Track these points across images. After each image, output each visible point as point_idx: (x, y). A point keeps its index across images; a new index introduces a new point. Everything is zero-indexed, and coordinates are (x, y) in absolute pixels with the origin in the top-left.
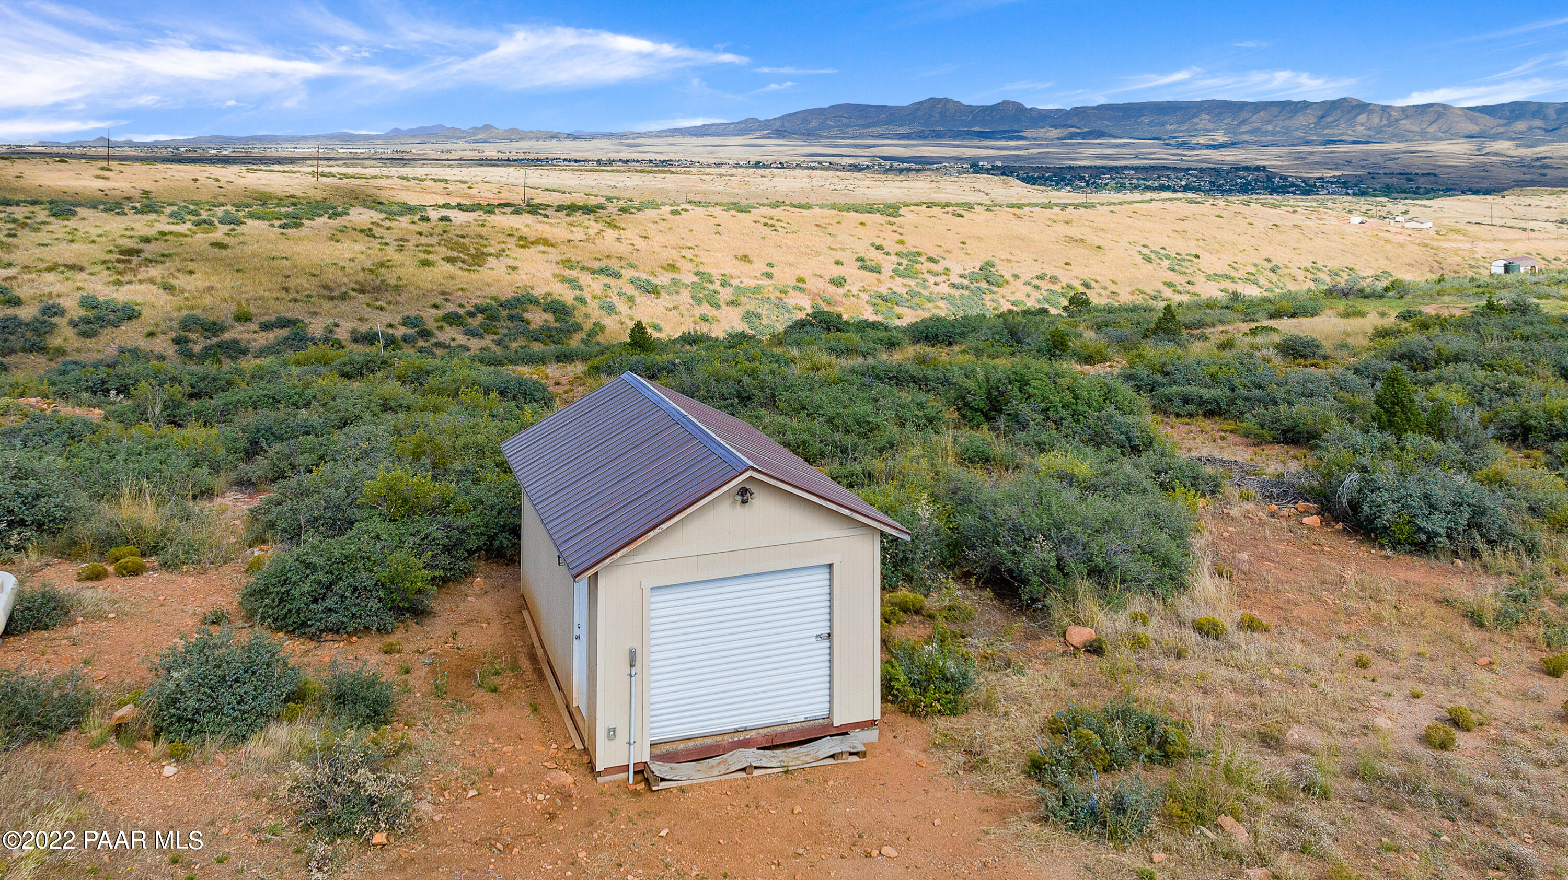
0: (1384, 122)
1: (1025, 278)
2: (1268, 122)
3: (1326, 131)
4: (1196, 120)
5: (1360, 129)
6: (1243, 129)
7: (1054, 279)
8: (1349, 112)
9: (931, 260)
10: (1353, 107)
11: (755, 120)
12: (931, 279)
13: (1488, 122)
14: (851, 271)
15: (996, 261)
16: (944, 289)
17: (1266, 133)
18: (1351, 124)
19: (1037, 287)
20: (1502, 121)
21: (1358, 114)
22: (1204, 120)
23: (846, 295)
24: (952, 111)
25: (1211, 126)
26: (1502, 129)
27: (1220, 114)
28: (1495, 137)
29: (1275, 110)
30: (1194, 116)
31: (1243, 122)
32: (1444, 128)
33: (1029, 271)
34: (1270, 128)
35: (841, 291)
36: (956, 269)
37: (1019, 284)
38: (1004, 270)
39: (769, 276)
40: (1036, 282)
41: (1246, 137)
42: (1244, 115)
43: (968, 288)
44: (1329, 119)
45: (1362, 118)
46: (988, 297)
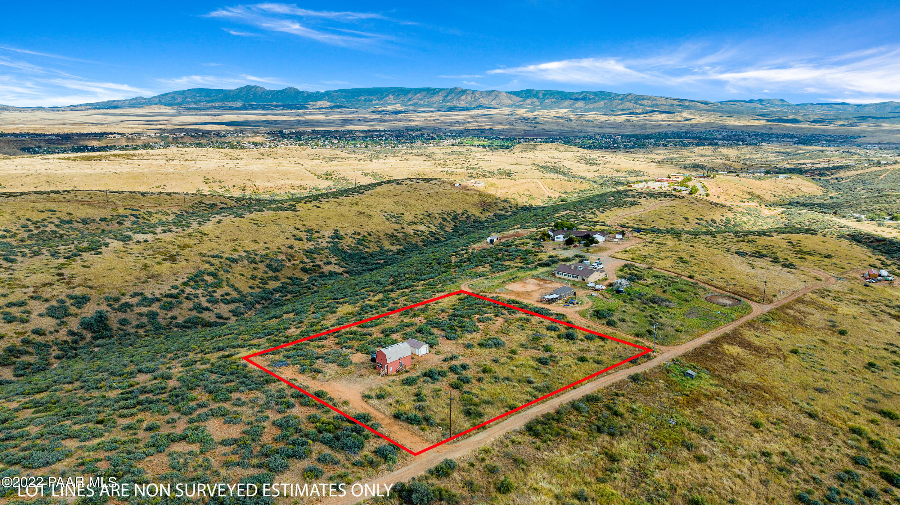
0: (473, 99)
1: (349, 234)
2: (421, 99)
3: (448, 104)
4: (387, 98)
5: (462, 103)
6: (410, 103)
7: (359, 234)
8: (458, 94)
9: (317, 232)
10: (460, 92)
11: (141, 98)
12: (320, 241)
13: (516, 99)
14: (292, 242)
15: (339, 229)
16: (325, 244)
17: (420, 106)
18: (459, 100)
19: (354, 238)
20: (522, 99)
21: (462, 96)
22: (391, 98)
23: (296, 252)
24: (260, 93)
25: (394, 102)
26: (521, 103)
27: (398, 95)
28: (519, 107)
29: (424, 93)
30: (386, 96)
31: (410, 99)
32: (498, 102)
33: (350, 231)
34: (422, 102)
35: (293, 251)
36: (327, 235)
37: (348, 237)
38: (342, 233)
39: (268, 248)
40: (353, 236)
41: (411, 108)
42: (410, 96)
43: (332, 242)
44: (449, 98)
45: (463, 97)
46: (339, 245)
